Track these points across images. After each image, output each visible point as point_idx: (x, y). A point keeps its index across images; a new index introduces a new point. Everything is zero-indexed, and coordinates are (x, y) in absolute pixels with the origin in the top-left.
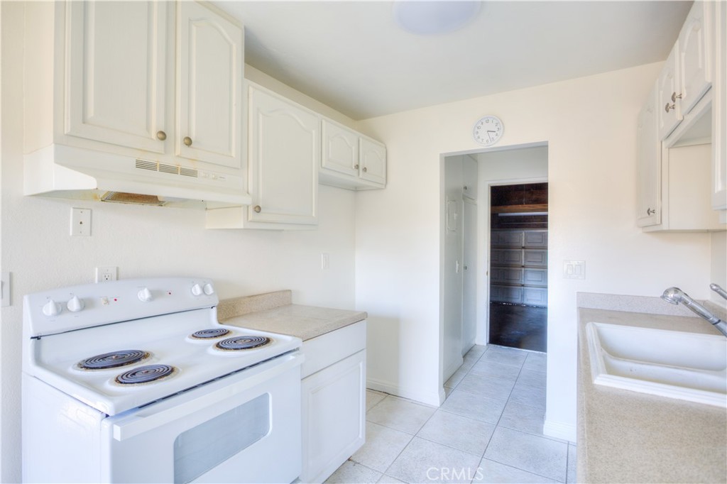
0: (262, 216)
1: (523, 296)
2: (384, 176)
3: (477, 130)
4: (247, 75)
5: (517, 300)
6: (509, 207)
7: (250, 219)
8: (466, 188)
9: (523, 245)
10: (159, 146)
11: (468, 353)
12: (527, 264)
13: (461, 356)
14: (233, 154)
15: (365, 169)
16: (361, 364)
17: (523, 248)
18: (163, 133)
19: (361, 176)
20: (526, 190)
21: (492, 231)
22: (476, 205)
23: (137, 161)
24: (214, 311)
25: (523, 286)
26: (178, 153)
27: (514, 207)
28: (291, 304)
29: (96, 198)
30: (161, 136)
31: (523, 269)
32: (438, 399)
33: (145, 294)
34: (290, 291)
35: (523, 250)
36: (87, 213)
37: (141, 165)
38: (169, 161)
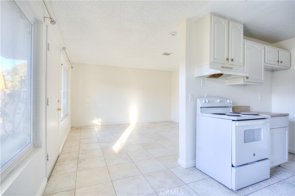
0: (248, 80)
2: (289, 64)
4: (244, 38)
7: (245, 81)
10: (226, 62)
14: (241, 62)
15: (281, 62)
16: (287, 132)
19: (279, 65)
23: (222, 66)
24: (231, 108)
28: (250, 111)
29: (206, 77)
30: (227, 59)
33: (219, 101)
34: (249, 106)
36: (204, 80)
37: (223, 67)
38: (227, 66)
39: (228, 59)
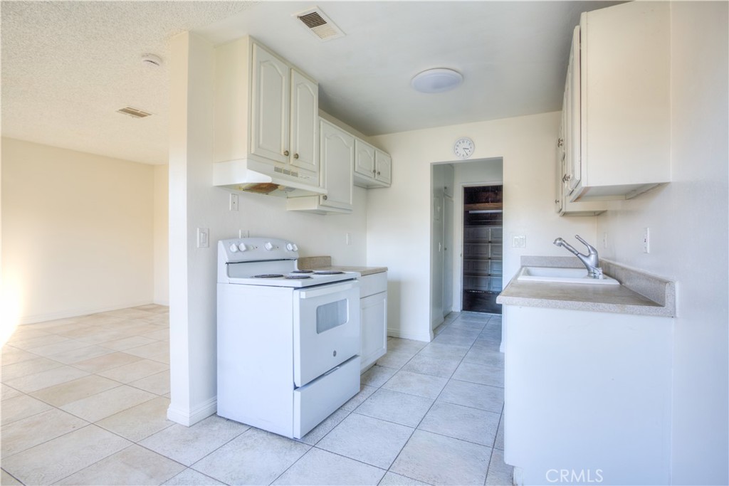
0: (327, 203)
1: (489, 284)
2: (390, 178)
3: (456, 147)
4: (319, 115)
5: (485, 288)
6: (478, 205)
7: (321, 203)
8: (446, 188)
9: (490, 240)
10: (284, 159)
11: (448, 316)
12: (494, 256)
13: (443, 316)
14: (314, 163)
15: (379, 173)
16: (385, 300)
17: (490, 242)
18: (287, 152)
19: (376, 178)
20: (492, 191)
21: (465, 227)
22: (453, 201)
23: (275, 167)
24: (296, 262)
25: (490, 275)
26: (291, 163)
27: (482, 205)
28: (331, 266)
29: (240, 188)
31: (490, 261)
32: (429, 337)
33: (269, 246)
34: (330, 257)
35: (490, 244)
36: (236, 197)
37: (277, 170)
38: (287, 167)
39: (287, 153)
